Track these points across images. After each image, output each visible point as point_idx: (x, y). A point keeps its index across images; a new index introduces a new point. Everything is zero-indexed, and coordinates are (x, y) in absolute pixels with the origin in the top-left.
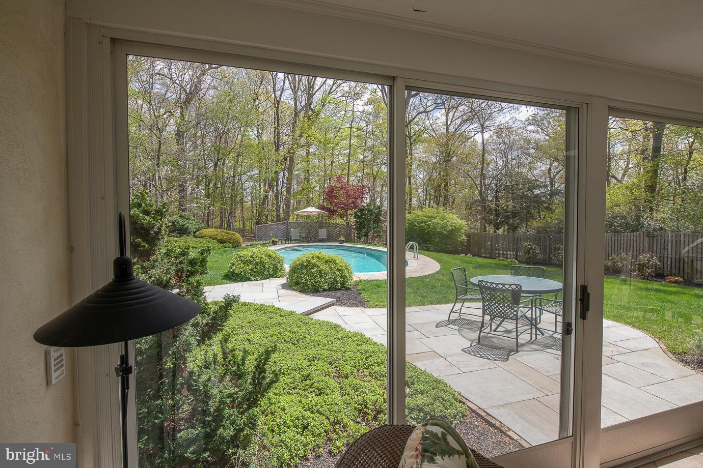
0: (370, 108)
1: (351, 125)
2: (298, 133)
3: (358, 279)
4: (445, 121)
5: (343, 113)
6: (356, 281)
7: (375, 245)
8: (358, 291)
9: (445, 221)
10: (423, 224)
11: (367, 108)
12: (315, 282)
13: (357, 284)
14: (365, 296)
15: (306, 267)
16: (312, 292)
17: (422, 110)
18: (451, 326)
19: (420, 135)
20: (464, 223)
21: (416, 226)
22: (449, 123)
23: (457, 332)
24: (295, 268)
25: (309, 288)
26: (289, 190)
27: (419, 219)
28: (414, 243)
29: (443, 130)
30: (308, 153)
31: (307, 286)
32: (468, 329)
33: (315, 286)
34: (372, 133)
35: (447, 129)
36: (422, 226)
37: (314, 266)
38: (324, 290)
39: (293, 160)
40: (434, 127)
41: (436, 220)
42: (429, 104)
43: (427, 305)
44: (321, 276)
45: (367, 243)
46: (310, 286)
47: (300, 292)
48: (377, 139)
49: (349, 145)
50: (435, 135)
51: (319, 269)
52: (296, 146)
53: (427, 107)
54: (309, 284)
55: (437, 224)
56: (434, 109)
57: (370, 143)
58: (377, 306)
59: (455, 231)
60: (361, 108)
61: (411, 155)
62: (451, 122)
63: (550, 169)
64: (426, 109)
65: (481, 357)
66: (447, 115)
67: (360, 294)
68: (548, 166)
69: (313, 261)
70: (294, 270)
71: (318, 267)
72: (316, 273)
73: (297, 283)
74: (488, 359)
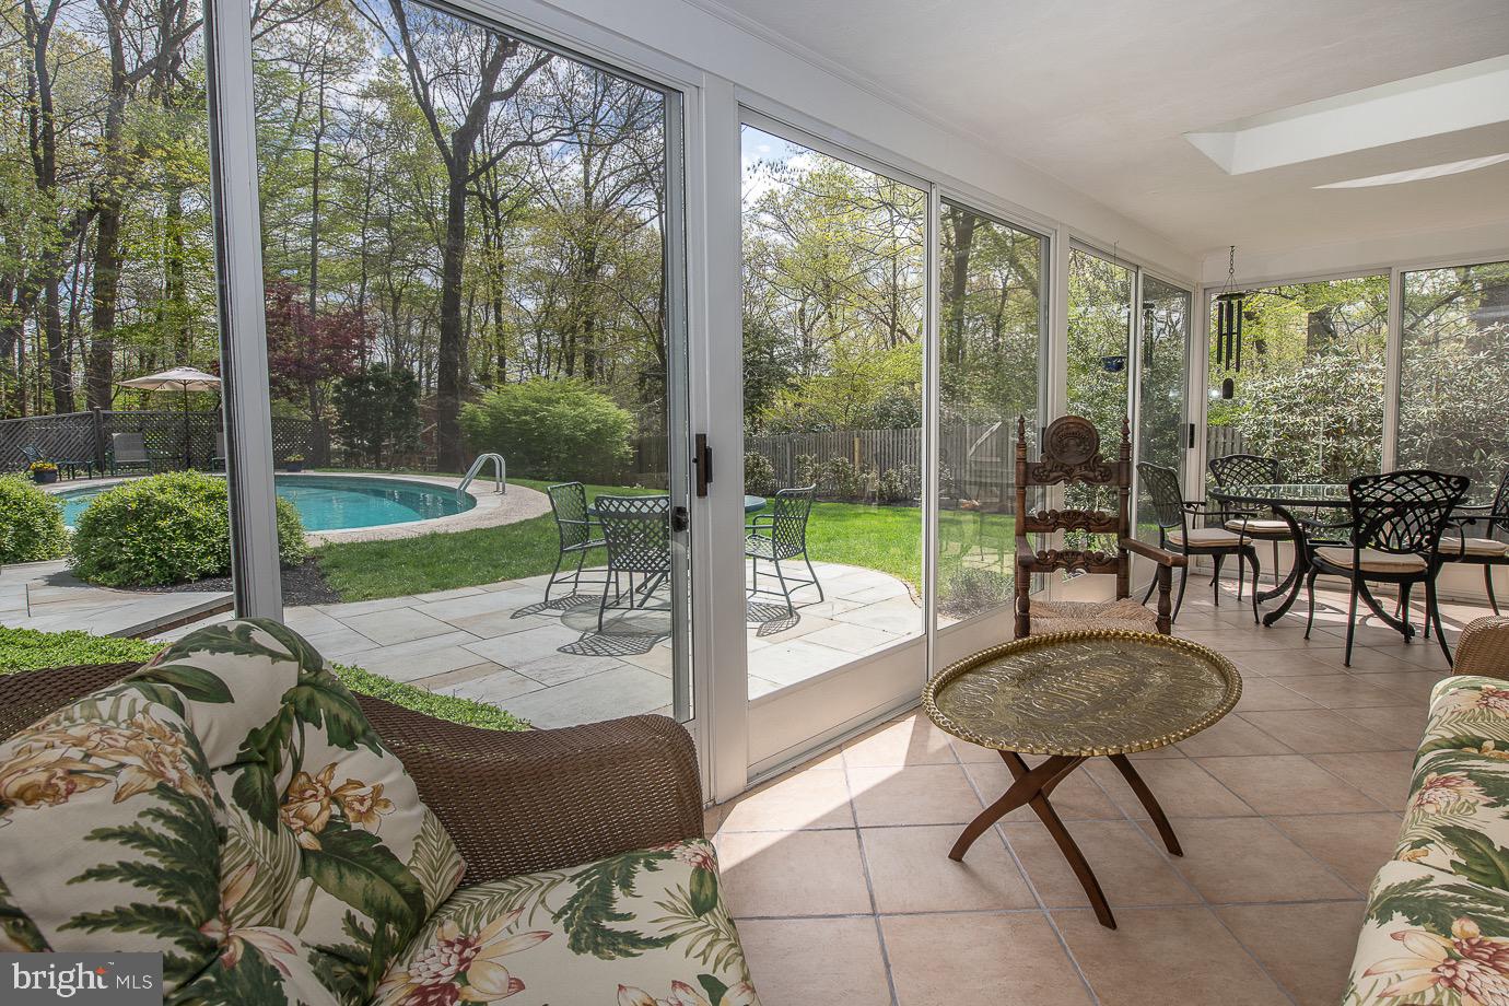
0: (378, 109)
1: (317, 144)
2: (129, 144)
3: (323, 542)
4: (582, 175)
5: (290, 104)
6: (316, 550)
7: (403, 472)
8: (318, 569)
9: (582, 409)
10: (527, 418)
11: (369, 107)
12: (170, 554)
13: (317, 554)
14: (336, 579)
15: (137, 515)
16: (161, 586)
17: (523, 137)
18: (548, 611)
19: (521, 203)
20: (624, 414)
21: (510, 422)
22: (592, 182)
23: (558, 621)
24: (97, 520)
25: (148, 575)
26: (103, 318)
27: (518, 405)
28: (496, 457)
29: (578, 197)
30: (174, 212)
31: (142, 568)
32: (585, 612)
33: (171, 567)
34: (388, 179)
35: (589, 194)
36: (526, 423)
37: (167, 510)
38: (205, 576)
39: (115, 226)
40: (556, 187)
41: (562, 408)
42: (538, 124)
43: (504, 580)
44: (192, 538)
45: (379, 468)
46: (152, 569)
47: (118, 587)
48: (404, 197)
49: (311, 200)
50: (557, 207)
51: (183, 519)
52: (122, 180)
53: (533, 133)
54: (150, 564)
55: (562, 416)
56: (552, 139)
57: (380, 203)
58: (366, 597)
59: (603, 434)
60: (350, 103)
61: (500, 247)
62: (597, 182)
63: (802, 311)
64: (530, 137)
65: (597, 654)
66: (587, 162)
67: (323, 576)
68: (799, 305)
69: (161, 497)
70: (93, 527)
71: (181, 512)
72: (174, 531)
73: (105, 566)
74: (611, 655)
